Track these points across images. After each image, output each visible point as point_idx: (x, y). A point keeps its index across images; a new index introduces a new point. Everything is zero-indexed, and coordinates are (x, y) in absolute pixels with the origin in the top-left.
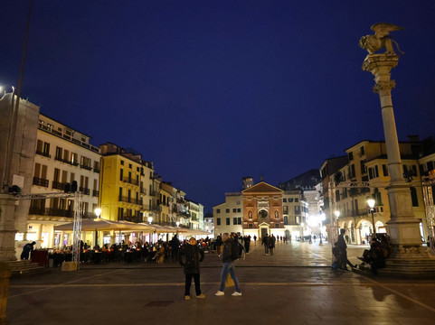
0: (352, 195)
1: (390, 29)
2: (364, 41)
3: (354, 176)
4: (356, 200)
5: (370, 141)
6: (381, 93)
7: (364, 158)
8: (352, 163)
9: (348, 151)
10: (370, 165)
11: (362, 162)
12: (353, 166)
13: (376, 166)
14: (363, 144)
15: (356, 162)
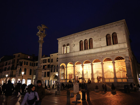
0: (11, 70)
1: (46, 27)
2: (39, 27)
3: (14, 63)
4: (13, 71)
5: (22, 53)
6: (40, 43)
7: (19, 58)
8: (14, 59)
9: (14, 55)
10: (21, 61)
11: (18, 59)
12: (14, 60)
13: (22, 61)
14: (20, 54)
15: (16, 59)
